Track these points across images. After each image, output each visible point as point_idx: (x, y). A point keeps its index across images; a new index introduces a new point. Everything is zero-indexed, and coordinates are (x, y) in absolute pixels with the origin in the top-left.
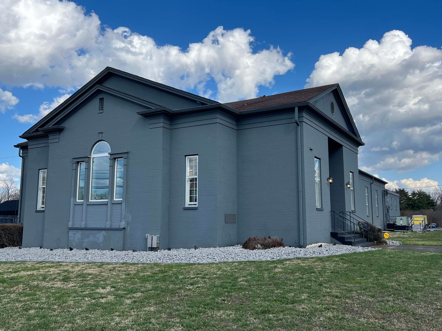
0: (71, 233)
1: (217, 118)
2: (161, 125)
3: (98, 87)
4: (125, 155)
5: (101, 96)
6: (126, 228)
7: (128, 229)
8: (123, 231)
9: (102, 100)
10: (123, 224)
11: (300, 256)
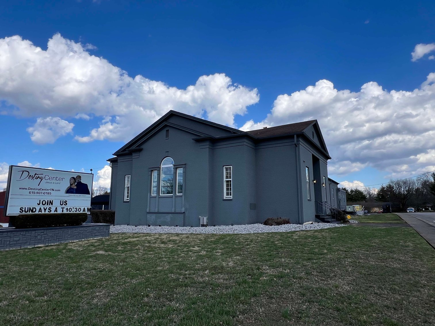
0: (149, 216)
1: (244, 142)
2: (208, 146)
3: (165, 123)
4: (184, 166)
5: (167, 129)
6: (185, 212)
7: (187, 213)
8: (183, 214)
9: (167, 131)
10: (183, 210)
11: (303, 229)
